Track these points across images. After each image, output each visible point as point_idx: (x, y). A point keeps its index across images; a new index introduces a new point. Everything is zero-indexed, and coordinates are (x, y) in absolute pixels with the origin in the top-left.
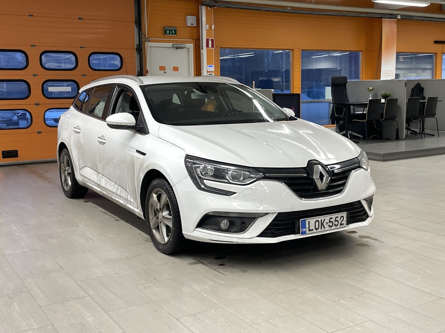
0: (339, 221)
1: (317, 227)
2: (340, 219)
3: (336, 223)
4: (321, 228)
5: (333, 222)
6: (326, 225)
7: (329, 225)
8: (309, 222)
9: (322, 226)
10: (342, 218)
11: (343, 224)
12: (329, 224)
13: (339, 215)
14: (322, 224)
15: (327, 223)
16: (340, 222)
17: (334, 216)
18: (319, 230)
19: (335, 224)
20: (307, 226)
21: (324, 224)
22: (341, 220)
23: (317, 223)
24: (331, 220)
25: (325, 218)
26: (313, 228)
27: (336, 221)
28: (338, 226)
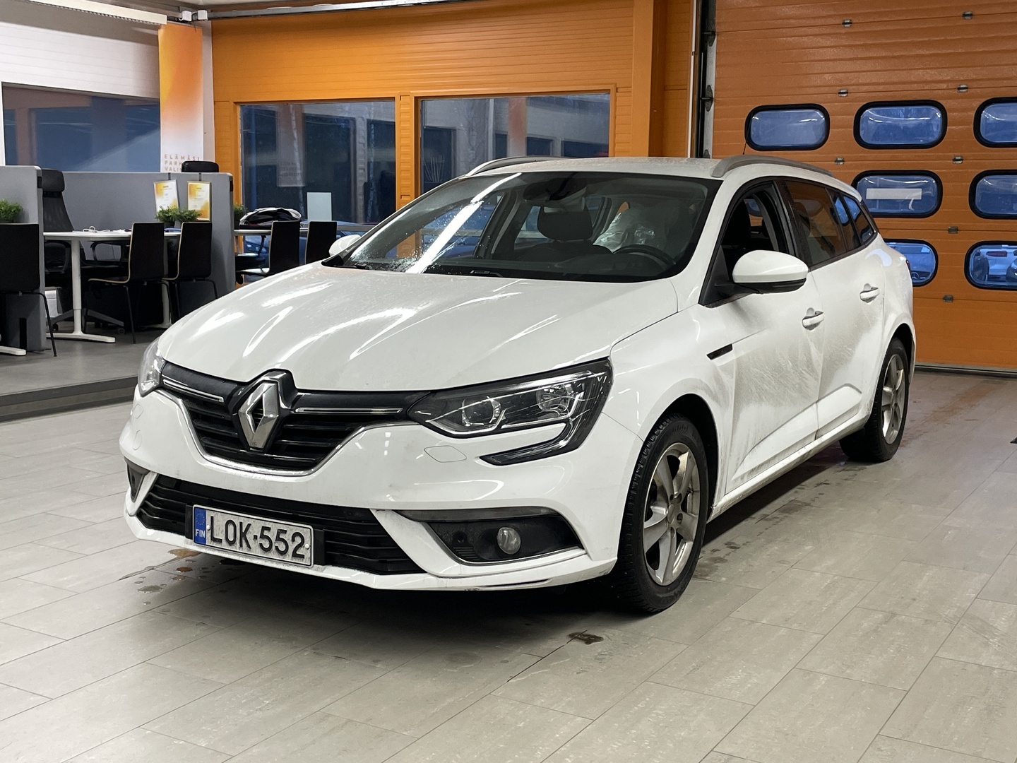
0: (290, 543)
1: (231, 539)
2: (293, 540)
3: (282, 547)
4: (241, 545)
5: (273, 539)
6: (253, 541)
7: (261, 545)
8: (212, 518)
9: (244, 541)
10: (298, 540)
11: (302, 557)
12: (263, 542)
13: (291, 528)
14: (243, 535)
15: (255, 537)
16: (292, 547)
17: (275, 525)
18: (236, 547)
19: (277, 548)
20: (208, 527)
21: (247, 536)
22: (296, 544)
23: (231, 528)
24: (266, 533)
25: (250, 522)
26: (222, 537)
27: (278, 539)
28: (288, 557)
